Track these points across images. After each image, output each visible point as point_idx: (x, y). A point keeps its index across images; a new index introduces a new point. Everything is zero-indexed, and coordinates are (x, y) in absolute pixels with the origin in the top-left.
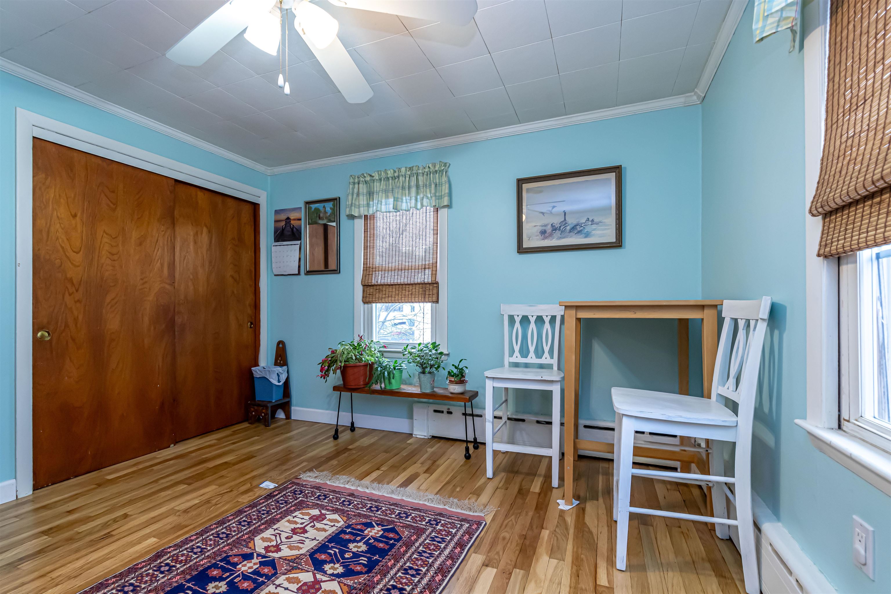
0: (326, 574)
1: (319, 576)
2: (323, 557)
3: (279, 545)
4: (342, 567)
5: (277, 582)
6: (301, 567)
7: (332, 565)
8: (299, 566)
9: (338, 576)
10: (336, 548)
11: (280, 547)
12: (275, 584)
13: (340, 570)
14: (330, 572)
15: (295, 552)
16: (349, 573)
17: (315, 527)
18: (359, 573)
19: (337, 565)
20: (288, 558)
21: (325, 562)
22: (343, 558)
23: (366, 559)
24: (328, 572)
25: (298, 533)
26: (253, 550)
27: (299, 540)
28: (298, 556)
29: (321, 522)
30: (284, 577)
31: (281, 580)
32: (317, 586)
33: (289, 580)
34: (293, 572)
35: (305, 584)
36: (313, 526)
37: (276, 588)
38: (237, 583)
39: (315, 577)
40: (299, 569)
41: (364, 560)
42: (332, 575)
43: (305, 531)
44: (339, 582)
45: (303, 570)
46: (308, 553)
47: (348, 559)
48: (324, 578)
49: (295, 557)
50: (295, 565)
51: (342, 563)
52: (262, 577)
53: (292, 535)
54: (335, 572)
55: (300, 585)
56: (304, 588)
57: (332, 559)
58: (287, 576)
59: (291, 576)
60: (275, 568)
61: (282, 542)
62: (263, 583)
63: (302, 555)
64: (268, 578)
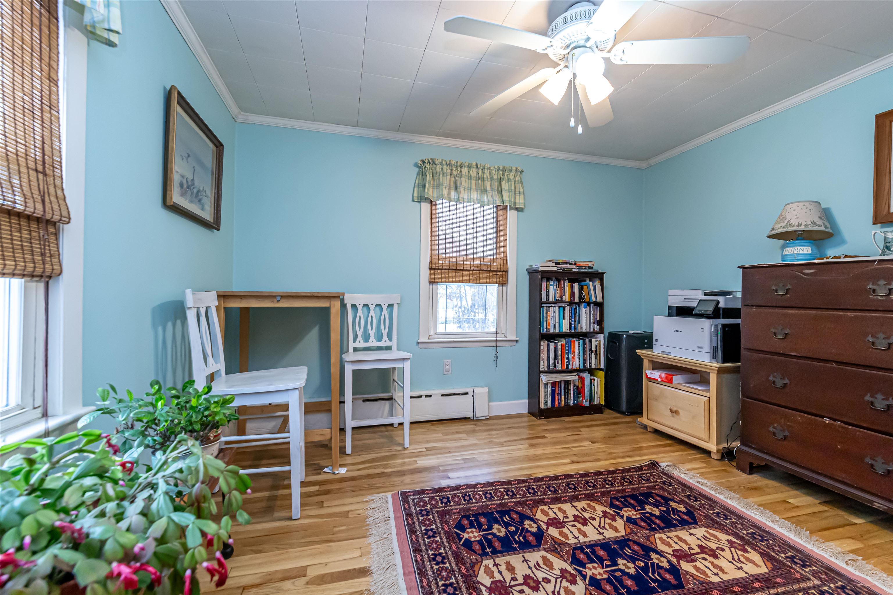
0: (538, 526)
1: (545, 527)
2: (531, 538)
3: (561, 577)
4: (525, 523)
5: (576, 541)
6: (553, 542)
7: (530, 529)
8: (553, 543)
9: (532, 520)
10: (515, 540)
11: (560, 574)
12: (578, 540)
13: (527, 523)
14: (535, 525)
15: (549, 556)
16: (523, 517)
17: (513, 576)
18: (517, 513)
19: (526, 526)
20: (559, 556)
21: (533, 534)
22: (517, 529)
23: (504, 518)
24: (536, 526)
25: (534, 581)
26: (588, 589)
27: (538, 570)
28: (550, 552)
29: (502, 580)
30: (569, 542)
31: (572, 541)
32: (550, 522)
33: (566, 537)
34: (561, 542)
35: (557, 528)
36: (514, 579)
37: (578, 537)
38: (609, 560)
39: (548, 528)
40: (555, 542)
41: (506, 519)
42: (535, 522)
43: (526, 577)
44: (535, 516)
45: (553, 538)
46: (540, 548)
47: (514, 526)
48: (542, 524)
49: (553, 553)
50: (556, 546)
51: (521, 526)
52: (586, 552)
53: (542, 583)
54: (531, 523)
55: (561, 529)
56: (559, 526)
57: (526, 532)
58: (567, 541)
59: (563, 539)
60: (574, 554)
61: (556, 579)
62: (588, 546)
63: (546, 551)
64: (581, 549)
